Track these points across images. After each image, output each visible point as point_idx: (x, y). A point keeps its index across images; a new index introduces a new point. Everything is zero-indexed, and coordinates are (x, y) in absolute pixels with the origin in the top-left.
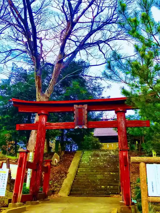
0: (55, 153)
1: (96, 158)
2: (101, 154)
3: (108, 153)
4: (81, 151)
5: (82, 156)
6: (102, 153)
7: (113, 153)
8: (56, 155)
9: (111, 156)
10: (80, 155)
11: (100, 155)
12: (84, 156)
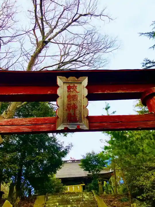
0: (7, 201)
1: (66, 206)
2: (72, 199)
3: (81, 196)
4: (43, 196)
5: (46, 203)
6: (72, 197)
7: (88, 197)
8: (8, 203)
9: (86, 202)
10: (43, 202)
11: (71, 201)
12: (48, 203)
